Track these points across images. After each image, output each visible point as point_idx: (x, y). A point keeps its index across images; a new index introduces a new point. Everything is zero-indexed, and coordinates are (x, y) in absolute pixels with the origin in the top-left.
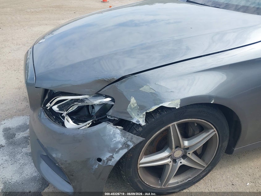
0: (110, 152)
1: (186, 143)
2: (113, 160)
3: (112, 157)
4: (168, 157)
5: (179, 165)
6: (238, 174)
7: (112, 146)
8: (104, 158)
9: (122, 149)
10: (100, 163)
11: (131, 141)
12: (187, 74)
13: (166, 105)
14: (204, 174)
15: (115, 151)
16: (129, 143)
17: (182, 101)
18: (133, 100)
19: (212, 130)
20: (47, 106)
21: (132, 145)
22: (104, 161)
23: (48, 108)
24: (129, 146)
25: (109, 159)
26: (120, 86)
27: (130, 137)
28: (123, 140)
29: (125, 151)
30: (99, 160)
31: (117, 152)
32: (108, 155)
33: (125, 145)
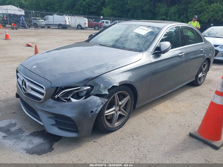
0: (96, 107)
1: (120, 103)
2: (98, 111)
3: (97, 109)
4: (114, 110)
5: (118, 114)
6: (139, 118)
7: (97, 105)
8: (94, 111)
9: (101, 105)
10: (93, 113)
11: (104, 101)
12: (119, 73)
13: (115, 85)
14: (127, 118)
15: (98, 106)
16: (104, 102)
17: (119, 83)
18: (102, 85)
19: (128, 96)
20: (55, 97)
21: (104, 103)
22: (94, 112)
23: (56, 98)
24: (103, 103)
25: (96, 111)
26: (96, 80)
27: (103, 100)
28: (101, 101)
29: (102, 106)
30: (92, 112)
31: (99, 107)
32: (96, 109)
33: (102, 103)
